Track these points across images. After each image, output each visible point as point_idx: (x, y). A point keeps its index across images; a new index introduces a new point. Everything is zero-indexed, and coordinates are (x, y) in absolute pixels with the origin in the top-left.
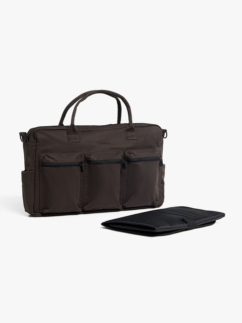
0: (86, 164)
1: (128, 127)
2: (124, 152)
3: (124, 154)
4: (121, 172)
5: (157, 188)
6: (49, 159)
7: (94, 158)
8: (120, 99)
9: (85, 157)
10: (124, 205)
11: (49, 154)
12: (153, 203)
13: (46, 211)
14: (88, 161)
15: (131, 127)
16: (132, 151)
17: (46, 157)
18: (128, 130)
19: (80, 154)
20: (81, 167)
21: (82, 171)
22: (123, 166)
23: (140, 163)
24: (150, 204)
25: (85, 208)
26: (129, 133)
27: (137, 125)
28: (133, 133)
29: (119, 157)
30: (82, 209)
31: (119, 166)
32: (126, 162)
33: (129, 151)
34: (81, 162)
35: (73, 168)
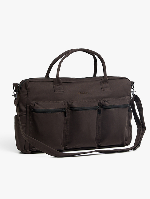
0: (69, 110)
1: (103, 80)
2: (100, 101)
3: (100, 102)
4: (97, 117)
5: (126, 130)
6: (38, 106)
7: (75, 105)
8: (96, 56)
9: (68, 104)
10: (99, 144)
11: (38, 102)
12: (123, 142)
13: (35, 149)
14: (71, 108)
15: (106, 80)
16: (106, 99)
17: (36, 104)
18: (103, 82)
19: (64, 102)
20: (65, 113)
21: (65, 116)
22: (99, 112)
23: (113, 110)
24: (120, 143)
25: (67, 146)
26: (104, 84)
27: (110, 78)
28: (107, 85)
29: (96, 104)
30: (65, 147)
31: (96, 112)
32: (102, 109)
33: (104, 99)
34: (65, 109)
35: (58, 113)
